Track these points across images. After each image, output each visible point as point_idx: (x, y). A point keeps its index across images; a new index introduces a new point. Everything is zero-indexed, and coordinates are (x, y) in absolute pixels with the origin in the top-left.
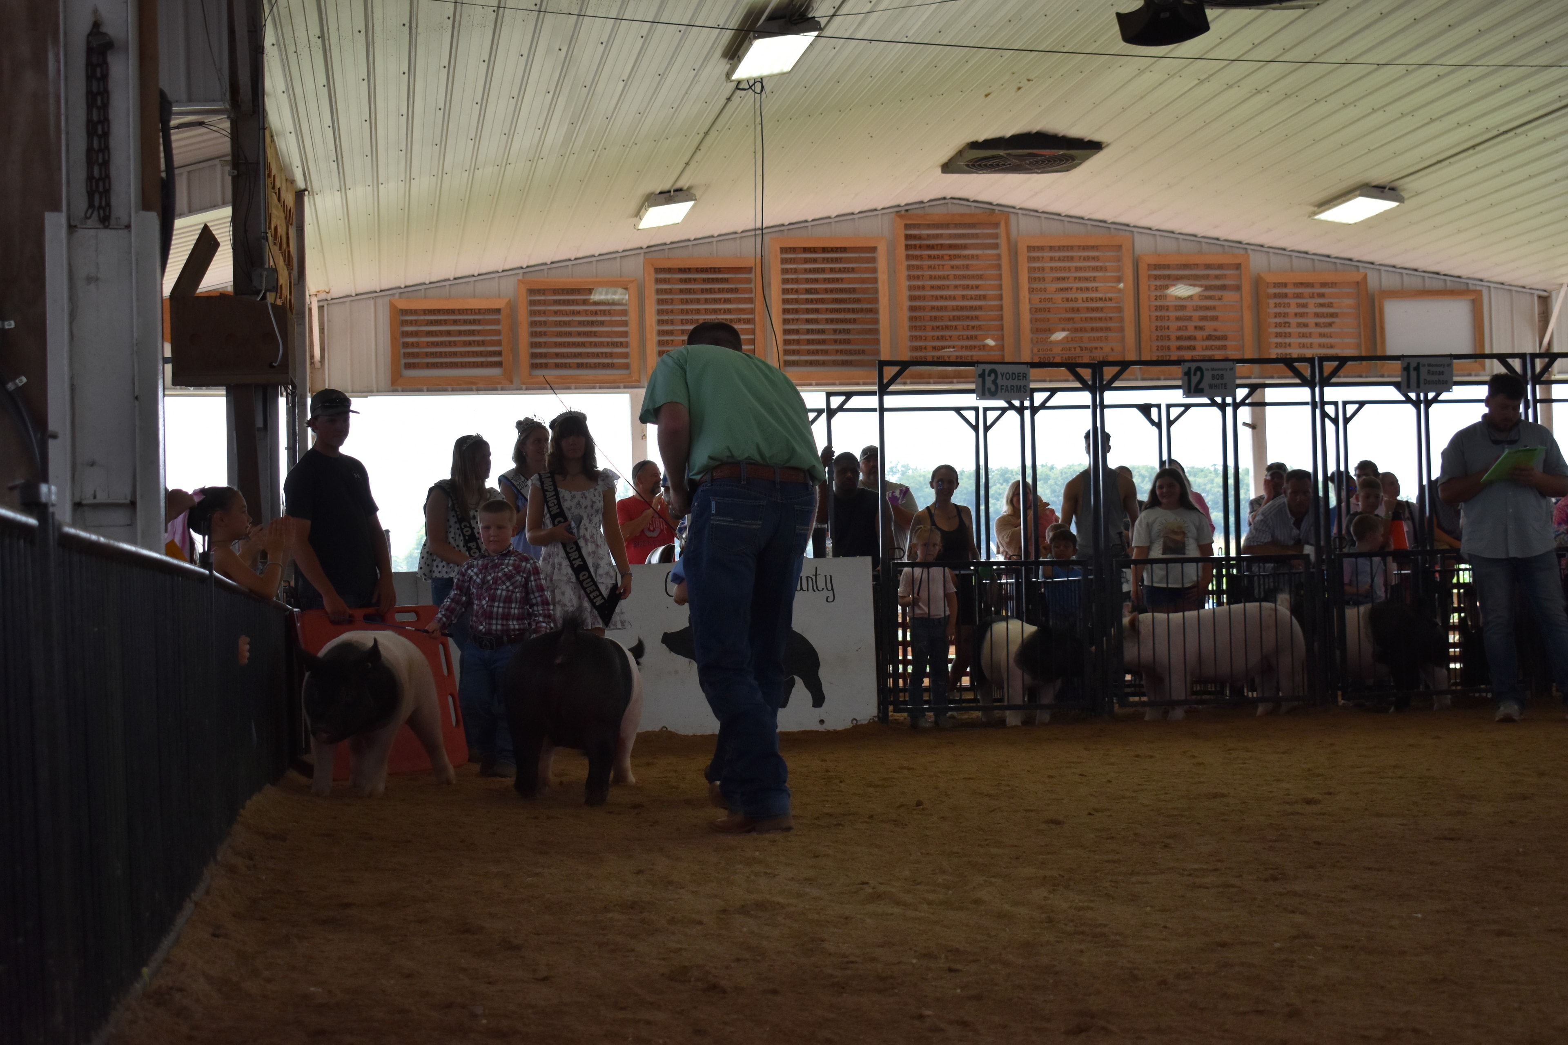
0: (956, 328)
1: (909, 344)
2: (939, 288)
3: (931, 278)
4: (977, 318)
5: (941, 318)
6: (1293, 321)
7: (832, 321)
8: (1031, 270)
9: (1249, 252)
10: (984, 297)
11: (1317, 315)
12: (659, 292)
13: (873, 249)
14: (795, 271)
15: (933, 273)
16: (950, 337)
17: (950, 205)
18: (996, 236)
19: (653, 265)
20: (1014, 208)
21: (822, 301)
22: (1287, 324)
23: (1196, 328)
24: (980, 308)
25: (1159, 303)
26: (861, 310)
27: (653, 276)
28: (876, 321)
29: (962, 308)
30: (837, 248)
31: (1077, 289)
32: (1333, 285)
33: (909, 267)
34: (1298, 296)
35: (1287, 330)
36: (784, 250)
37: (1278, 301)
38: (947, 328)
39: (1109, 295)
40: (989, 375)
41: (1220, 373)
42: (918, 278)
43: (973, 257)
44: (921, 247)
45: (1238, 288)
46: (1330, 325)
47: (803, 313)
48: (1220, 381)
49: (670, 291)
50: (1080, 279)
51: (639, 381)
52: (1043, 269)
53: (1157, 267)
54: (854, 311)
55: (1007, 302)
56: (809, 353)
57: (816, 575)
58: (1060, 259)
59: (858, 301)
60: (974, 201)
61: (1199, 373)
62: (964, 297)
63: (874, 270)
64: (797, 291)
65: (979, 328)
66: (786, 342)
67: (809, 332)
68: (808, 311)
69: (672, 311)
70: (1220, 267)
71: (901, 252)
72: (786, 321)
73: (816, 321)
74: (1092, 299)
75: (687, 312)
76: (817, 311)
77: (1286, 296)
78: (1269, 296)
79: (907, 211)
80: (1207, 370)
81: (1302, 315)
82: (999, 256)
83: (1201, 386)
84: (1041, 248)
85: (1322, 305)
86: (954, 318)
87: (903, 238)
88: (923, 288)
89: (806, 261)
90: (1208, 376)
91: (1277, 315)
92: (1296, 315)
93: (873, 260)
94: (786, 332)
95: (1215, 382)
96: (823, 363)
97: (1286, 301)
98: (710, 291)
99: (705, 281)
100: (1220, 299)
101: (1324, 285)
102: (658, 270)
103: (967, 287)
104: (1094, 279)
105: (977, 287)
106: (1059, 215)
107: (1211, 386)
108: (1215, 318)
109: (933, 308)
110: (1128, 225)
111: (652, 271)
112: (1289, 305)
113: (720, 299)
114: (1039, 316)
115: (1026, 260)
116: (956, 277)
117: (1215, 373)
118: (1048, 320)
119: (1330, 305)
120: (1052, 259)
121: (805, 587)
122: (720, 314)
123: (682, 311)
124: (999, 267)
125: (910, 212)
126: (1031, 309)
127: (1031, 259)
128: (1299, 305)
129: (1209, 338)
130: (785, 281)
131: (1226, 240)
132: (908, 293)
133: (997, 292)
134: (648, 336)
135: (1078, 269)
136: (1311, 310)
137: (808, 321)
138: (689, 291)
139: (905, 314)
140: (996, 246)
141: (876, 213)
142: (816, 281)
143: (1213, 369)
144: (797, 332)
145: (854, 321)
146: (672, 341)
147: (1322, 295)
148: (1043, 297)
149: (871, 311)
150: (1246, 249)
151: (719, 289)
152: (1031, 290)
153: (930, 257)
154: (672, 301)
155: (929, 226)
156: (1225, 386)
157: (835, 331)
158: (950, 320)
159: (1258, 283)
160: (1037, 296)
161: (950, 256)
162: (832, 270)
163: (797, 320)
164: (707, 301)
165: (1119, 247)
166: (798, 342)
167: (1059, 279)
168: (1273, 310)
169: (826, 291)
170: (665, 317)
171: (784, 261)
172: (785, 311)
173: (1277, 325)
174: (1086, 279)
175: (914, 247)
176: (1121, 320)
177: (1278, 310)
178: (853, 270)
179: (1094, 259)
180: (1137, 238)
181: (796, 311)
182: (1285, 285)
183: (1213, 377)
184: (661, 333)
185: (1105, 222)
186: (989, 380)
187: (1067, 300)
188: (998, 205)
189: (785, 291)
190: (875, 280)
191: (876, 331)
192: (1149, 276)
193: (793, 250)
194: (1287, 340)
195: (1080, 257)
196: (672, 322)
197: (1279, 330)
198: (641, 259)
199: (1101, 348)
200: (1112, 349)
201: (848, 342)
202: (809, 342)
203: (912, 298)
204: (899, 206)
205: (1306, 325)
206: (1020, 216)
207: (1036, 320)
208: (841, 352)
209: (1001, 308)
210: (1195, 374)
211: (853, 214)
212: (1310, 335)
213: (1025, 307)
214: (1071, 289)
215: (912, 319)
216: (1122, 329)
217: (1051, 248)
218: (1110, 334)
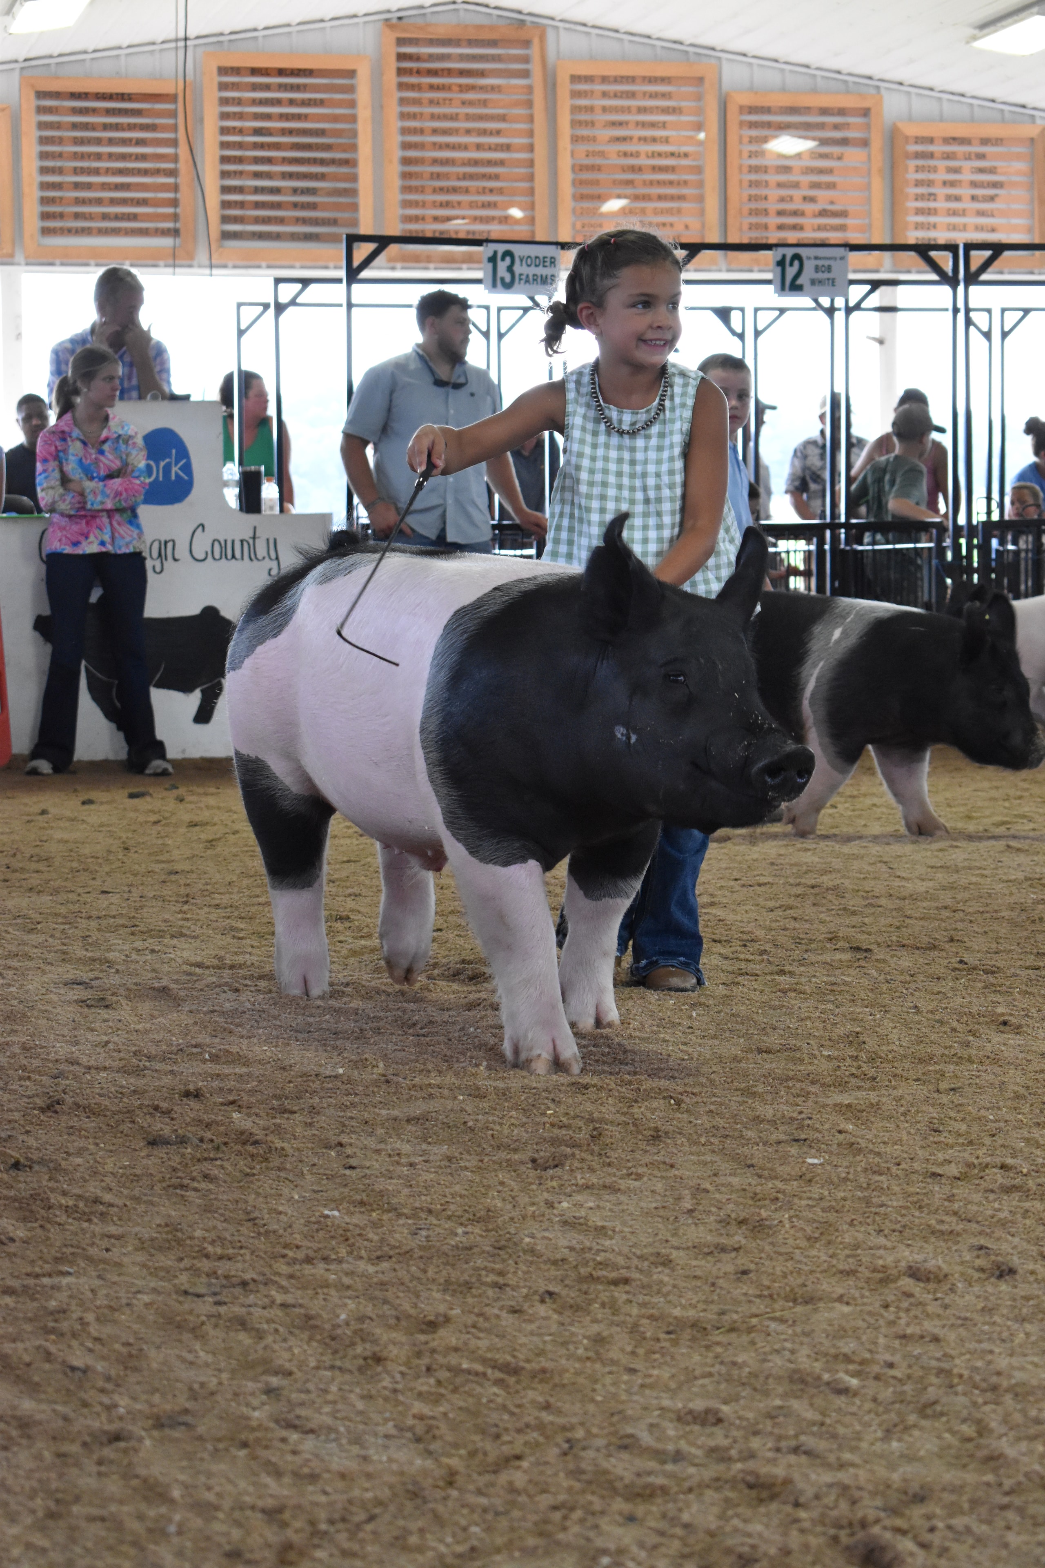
0: (467, 191)
1: (401, 212)
2: (445, 132)
3: (433, 117)
4: (496, 177)
5: (447, 176)
6: (942, 192)
7: (291, 176)
8: (575, 109)
9: (883, 91)
10: (507, 148)
11: (974, 184)
12: (42, 126)
13: (351, 74)
14: (239, 102)
15: (436, 110)
16: (459, 203)
17: (462, 13)
18: (526, 60)
19: (33, 86)
20: (552, 19)
21: (277, 146)
22: (932, 197)
23: (805, 198)
24: (501, 163)
25: (754, 162)
26: (333, 162)
27: (34, 102)
28: (354, 178)
29: (476, 163)
30: (300, 70)
31: (640, 139)
32: (998, 141)
33: (402, 101)
34: (948, 156)
35: (932, 205)
36: (223, 71)
37: (920, 162)
38: (454, 190)
39: (685, 149)
40: (503, 259)
41: (826, 263)
42: (414, 116)
43: (493, 89)
44: (419, 72)
45: (865, 143)
46: (992, 199)
47: (250, 164)
48: (826, 275)
49: (58, 126)
50: (643, 125)
51: (12, 256)
52: (591, 109)
53: (752, 110)
54: (322, 162)
55: (540, 155)
56: (257, 220)
57: (254, 538)
58: (616, 95)
59: (328, 147)
60: (496, 8)
61: (796, 263)
62: (479, 147)
63: (352, 104)
64: (240, 131)
65: (501, 191)
66: (225, 205)
67: (257, 190)
68: (257, 160)
69: (60, 155)
70: (842, 112)
71: (391, 78)
72: (224, 174)
73: (268, 176)
74: (660, 155)
75: (82, 156)
76: (269, 161)
77: (931, 156)
78: (908, 156)
79: (400, 18)
80: (809, 258)
81: (952, 184)
82: (530, 89)
83: (799, 282)
84: (589, 79)
85: (981, 171)
86: (465, 177)
87: (393, 58)
88: (421, 131)
89: (255, 87)
90: (809, 266)
91: (918, 183)
92: (945, 183)
93: (351, 89)
94: (225, 190)
95: (820, 276)
96: (277, 237)
97: (932, 163)
98: (117, 127)
99: (109, 112)
100: (840, 158)
101: (985, 141)
102: (41, 95)
103: (484, 132)
104: (664, 125)
105: (498, 132)
106: (617, 31)
107: (813, 282)
108: (831, 186)
109: (435, 161)
110: (713, 49)
111: (32, 95)
112: (935, 170)
113: (130, 140)
114: (586, 176)
115: (567, 94)
116: (469, 118)
117: (820, 263)
118: (597, 183)
119: (992, 171)
120: (605, 95)
121: (238, 554)
122: (130, 161)
123: (76, 156)
124: (529, 104)
125: (405, 21)
126: (573, 167)
127: (575, 94)
128: (950, 170)
129: (823, 213)
130: (224, 116)
131: (850, 74)
132: (400, 138)
133: (524, 141)
134: (26, 190)
135: (641, 110)
136: (967, 176)
137: (257, 175)
138: (86, 127)
139: (395, 169)
140: (526, 74)
141: (355, 20)
142: (268, 117)
143: (816, 258)
144: (240, 190)
145: (322, 177)
146: (61, 198)
147: (981, 156)
148: (591, 147)
149: (346, 162)
150: (878, 88)
151: (129, 124)
152: (575, 139)
153: (432, 87)
154: (60, 141)
155: (432, 42)
156: (833, 282)
157: (295, 191)
158: (459, 179)
159: (894, 136)
160: (582, 148)
161: (460, 86)
162: (292, 102)
163: (241, 173)
164: (111, 142)
165: (700, 80)
166: (241, 205)
167: (614, 124)
168: (912, 176)
169: (284, 132)
170: (50, 164)
171: (223, 87)
172: (224, 160)
173: (918, 198)
174: (653, 125)
175: (409, 72)
176: (700, 184)
177: (920, 176)
178: (321, 103)
179: (664, 96)
180: (726, 68)
181: (240, 160)
182: (931, 140)
183: (817, 269)
184: (44, 186)
185: (681, 43)
186: (502, 266)
187: (625, 154)
188: (530, 14)
189: (224, 131)
190: (353, 119)
191: (353, 192)
192: (742, 124)
193: (236, 71)
194: (932, 219)
195: (645, 93)
196: (60, 171)
197: (920, 204)
198: (16, 75)
199: (672, 225)
200: (687, 227)
201: (313, 206)
202: (258, 205)
203: (406, 146)
204: (389, 11)
205: (957, 199)
206: (562, 32)
207: (582, 182)
208: (304, 221)
209: (531, 163)
210: (791, 264)
211: (322, 21)
212: (963, 213)
213: (565, 163)
214: (631, 138)
215: (405, 176)
216: (701, 199)
217: (604, 79)
218: (684, 205)
